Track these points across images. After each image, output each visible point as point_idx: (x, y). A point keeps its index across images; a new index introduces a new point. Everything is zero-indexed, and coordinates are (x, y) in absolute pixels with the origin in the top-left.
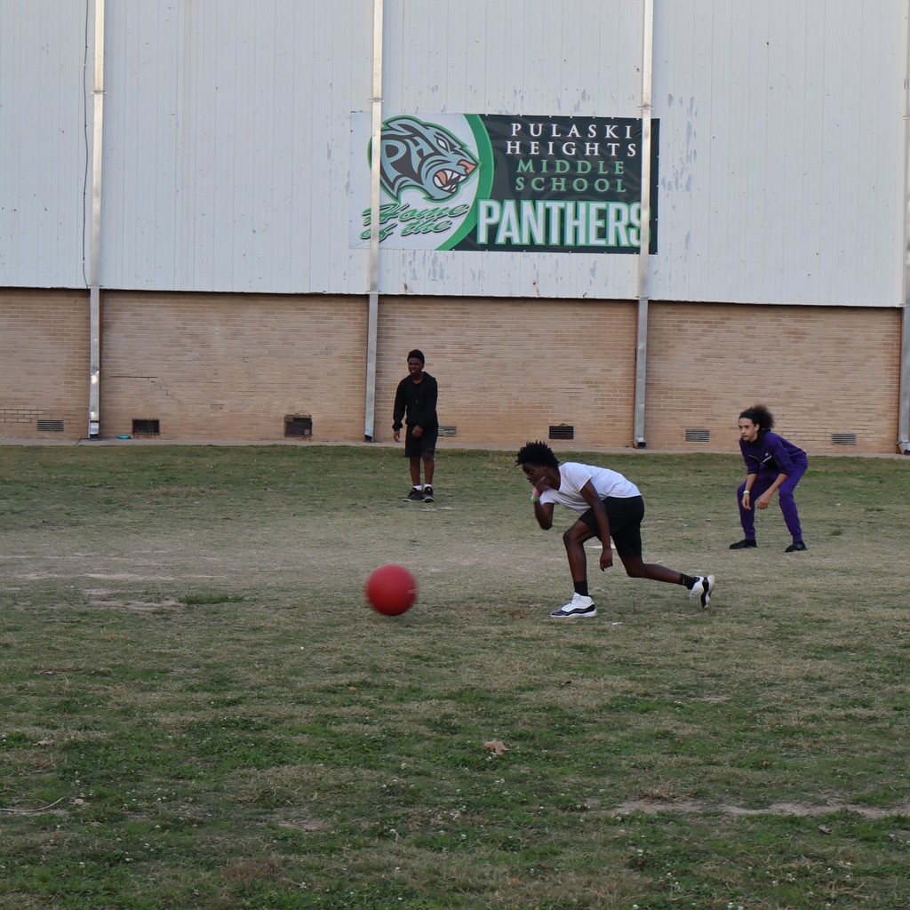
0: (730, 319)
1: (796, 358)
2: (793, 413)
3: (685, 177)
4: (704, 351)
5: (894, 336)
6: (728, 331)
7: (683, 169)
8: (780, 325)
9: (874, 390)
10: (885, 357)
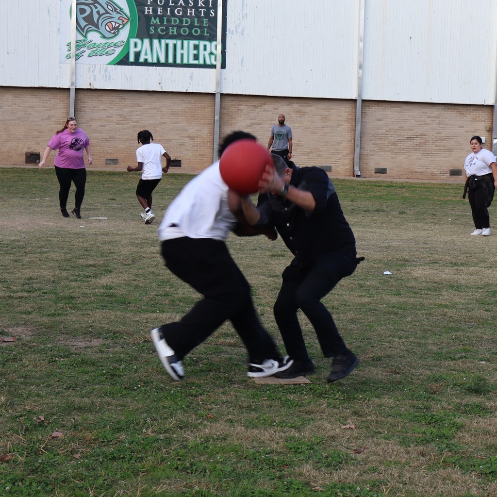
0: (265, 104)
1: (301, 125)
2: (298, 155)
3: (241, 27)
4: (251, 121)
5: (353, 114)
6: (264, 111)
7: (240, 24)
8: (292, 108)
9: (342, 143)
10: (347, 126)
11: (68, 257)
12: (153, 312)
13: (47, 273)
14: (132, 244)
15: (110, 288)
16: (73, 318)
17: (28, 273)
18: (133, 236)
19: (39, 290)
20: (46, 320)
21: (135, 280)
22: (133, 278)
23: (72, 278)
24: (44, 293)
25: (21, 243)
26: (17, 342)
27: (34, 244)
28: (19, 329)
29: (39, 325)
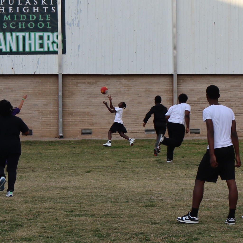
0: (99, 81)
1: (128, 97)
2: (127, 121)
3: (77, 20)
4: (88, 96)
5: (170, 87)
6: (98, 87)
7: (76, 17)
8: (121, 83)
10: (166, 96)
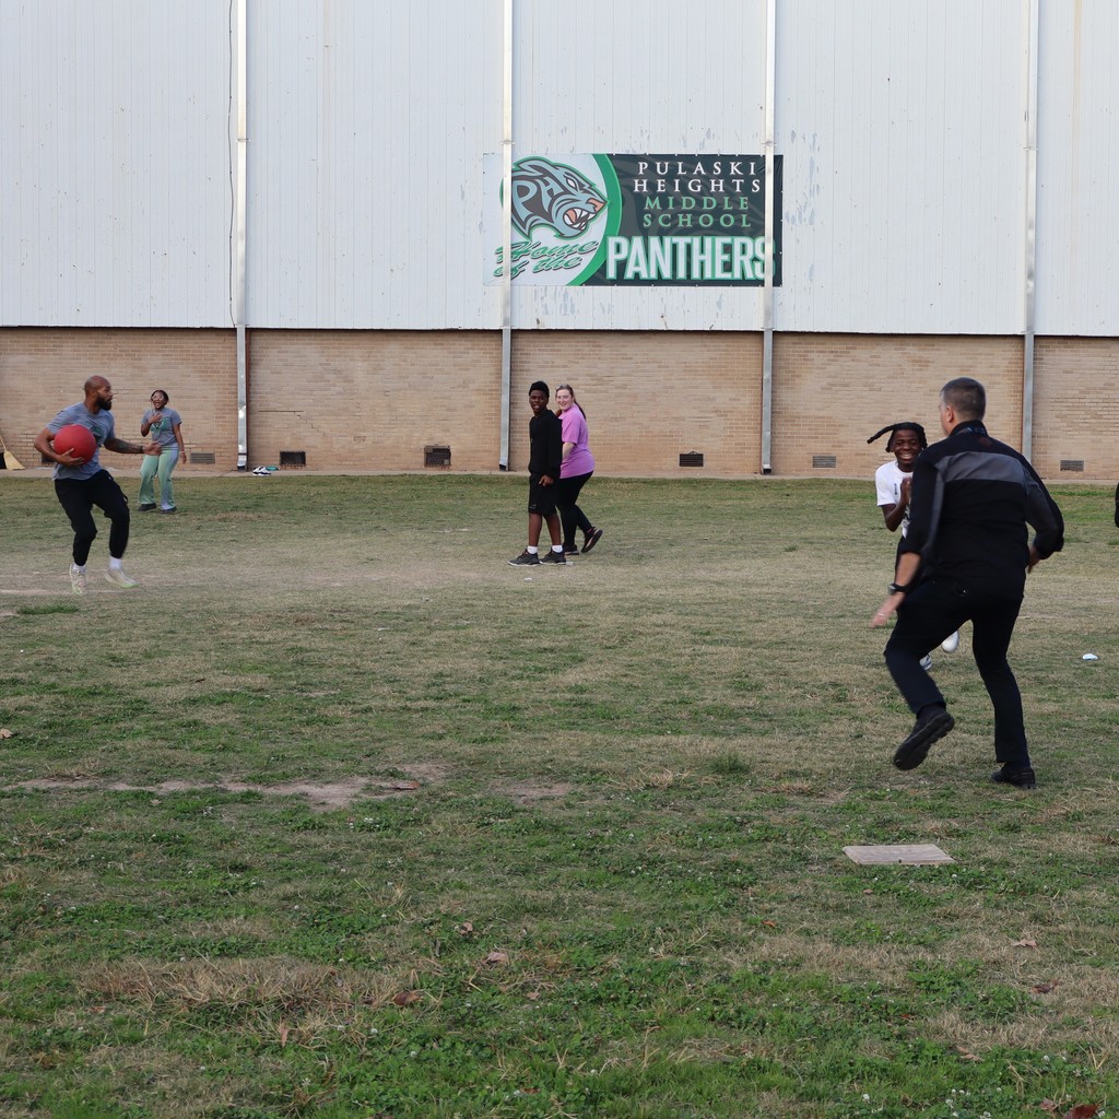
0: (855, 348)
3: (809, 210)
5: (1017, 363)
7: (806, 203)
8: (905, 353)
9: (998, 416)
10: (1009, 384)
11: (505, 634)
12: (661, 733)
13: (468, 665)
14: (619, 610)
15: (582, 690)
16: (517, 746)
17: (435, 665)
18: (620, 596)
19: (457, 695)
20: (469, 749)
21: (626, 676)
22: (623, 671)
23: (513, 673)
24: (464, 701)
25: (421, 612)
26: (420, 791)
27: (444, 613)
28: (424, 767)
29: (459, 759)
